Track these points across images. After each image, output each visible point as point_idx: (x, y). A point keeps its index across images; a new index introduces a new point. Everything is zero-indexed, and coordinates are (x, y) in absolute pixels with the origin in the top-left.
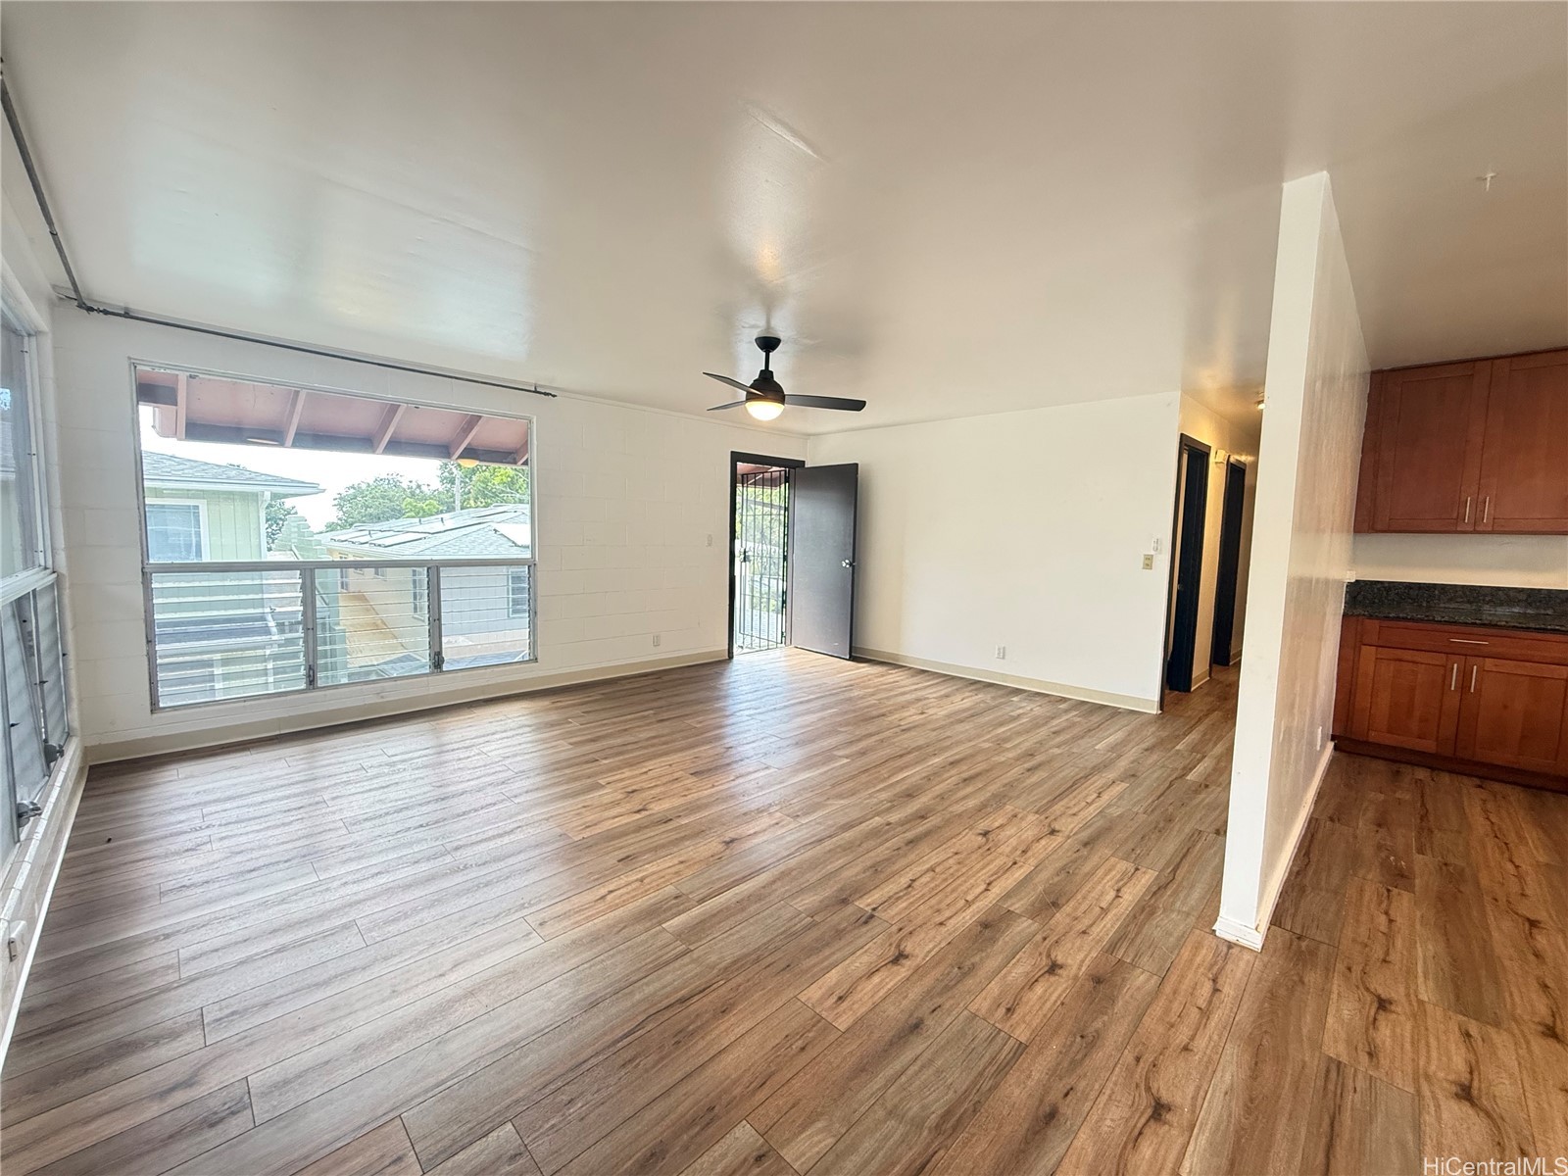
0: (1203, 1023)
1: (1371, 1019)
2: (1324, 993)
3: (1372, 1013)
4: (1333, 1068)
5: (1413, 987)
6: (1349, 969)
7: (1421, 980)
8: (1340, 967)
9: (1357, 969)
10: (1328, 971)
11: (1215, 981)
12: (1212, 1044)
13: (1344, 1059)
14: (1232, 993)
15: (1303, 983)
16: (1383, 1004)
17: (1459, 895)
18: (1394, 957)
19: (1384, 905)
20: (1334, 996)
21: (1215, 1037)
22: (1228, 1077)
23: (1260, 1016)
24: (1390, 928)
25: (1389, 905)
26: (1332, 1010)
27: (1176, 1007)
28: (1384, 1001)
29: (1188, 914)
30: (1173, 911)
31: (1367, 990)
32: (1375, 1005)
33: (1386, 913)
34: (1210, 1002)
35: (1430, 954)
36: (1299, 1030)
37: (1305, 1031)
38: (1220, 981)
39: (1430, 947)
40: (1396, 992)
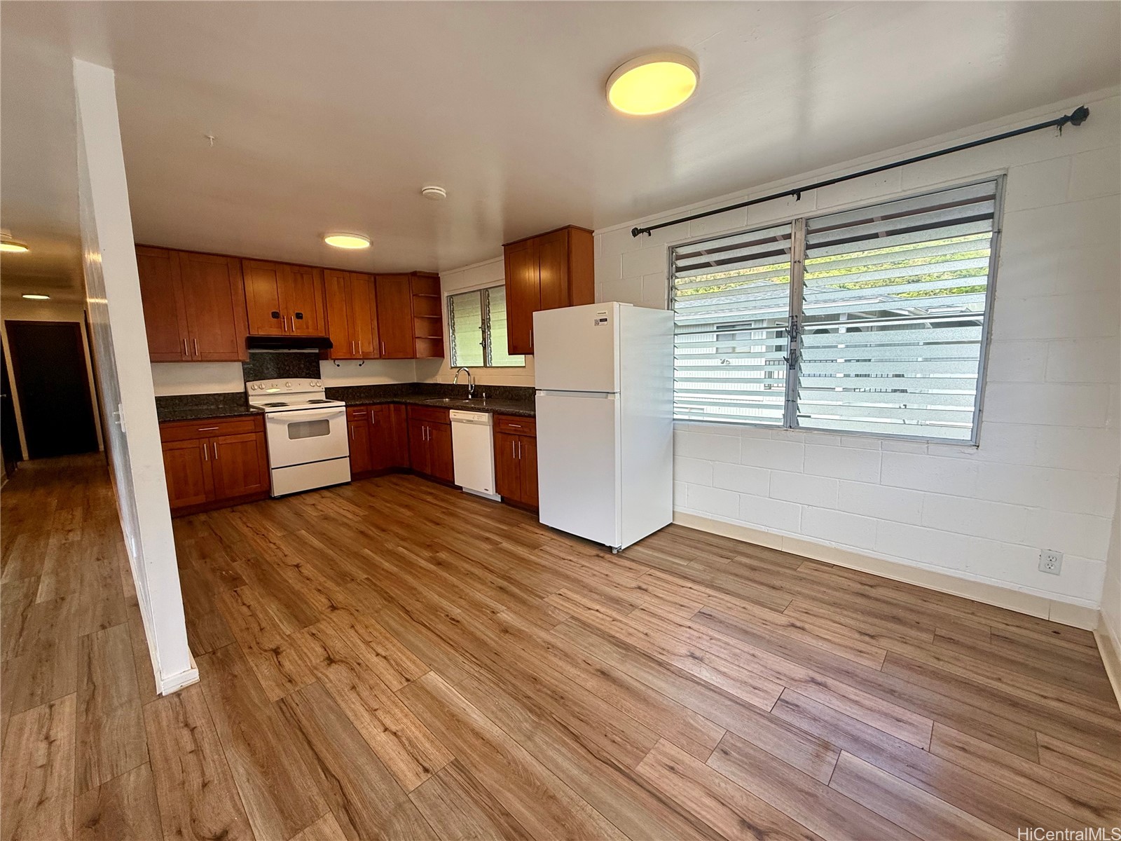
0: (202, 757)
1: (278, 664)
2: (249, 671)
3: (276, 660)
4: (282, 705)
5: (281, 632)
6: (251, 648)
7: (281, 625)
8: (246, 651)
9: (253, 644)
10: (242, 657)
11: (187, 725)
12: (217, 763)
13: (282, 695)
14: (203, 721)
15: (236, 676)
16: (277, 652)
17: (264, 572)
18: (263, 625)
19: (239, 601)
20: (255, 668)
21: (216, 757)
22: (241, 770)
23: (229, 717)
24: (251, 611)
25: (242, 599)
26: (260, 677)
27: (176, 768)
28: (276, 649)
29: (130, 701)
30: (115, 710)
31: (266, 651)
32: (274, 654)
33: (244, 604)
34: (195, 740)
35: (275, 610)
36: (255, 705)
37: (256, 701)
38: (190, 721)
39: (273, 607)
40: (277, 641)
